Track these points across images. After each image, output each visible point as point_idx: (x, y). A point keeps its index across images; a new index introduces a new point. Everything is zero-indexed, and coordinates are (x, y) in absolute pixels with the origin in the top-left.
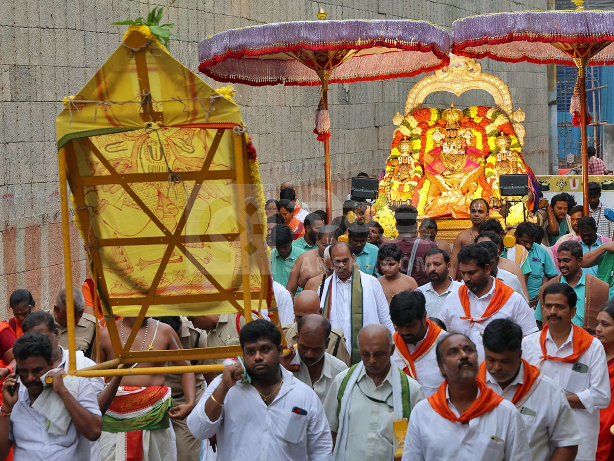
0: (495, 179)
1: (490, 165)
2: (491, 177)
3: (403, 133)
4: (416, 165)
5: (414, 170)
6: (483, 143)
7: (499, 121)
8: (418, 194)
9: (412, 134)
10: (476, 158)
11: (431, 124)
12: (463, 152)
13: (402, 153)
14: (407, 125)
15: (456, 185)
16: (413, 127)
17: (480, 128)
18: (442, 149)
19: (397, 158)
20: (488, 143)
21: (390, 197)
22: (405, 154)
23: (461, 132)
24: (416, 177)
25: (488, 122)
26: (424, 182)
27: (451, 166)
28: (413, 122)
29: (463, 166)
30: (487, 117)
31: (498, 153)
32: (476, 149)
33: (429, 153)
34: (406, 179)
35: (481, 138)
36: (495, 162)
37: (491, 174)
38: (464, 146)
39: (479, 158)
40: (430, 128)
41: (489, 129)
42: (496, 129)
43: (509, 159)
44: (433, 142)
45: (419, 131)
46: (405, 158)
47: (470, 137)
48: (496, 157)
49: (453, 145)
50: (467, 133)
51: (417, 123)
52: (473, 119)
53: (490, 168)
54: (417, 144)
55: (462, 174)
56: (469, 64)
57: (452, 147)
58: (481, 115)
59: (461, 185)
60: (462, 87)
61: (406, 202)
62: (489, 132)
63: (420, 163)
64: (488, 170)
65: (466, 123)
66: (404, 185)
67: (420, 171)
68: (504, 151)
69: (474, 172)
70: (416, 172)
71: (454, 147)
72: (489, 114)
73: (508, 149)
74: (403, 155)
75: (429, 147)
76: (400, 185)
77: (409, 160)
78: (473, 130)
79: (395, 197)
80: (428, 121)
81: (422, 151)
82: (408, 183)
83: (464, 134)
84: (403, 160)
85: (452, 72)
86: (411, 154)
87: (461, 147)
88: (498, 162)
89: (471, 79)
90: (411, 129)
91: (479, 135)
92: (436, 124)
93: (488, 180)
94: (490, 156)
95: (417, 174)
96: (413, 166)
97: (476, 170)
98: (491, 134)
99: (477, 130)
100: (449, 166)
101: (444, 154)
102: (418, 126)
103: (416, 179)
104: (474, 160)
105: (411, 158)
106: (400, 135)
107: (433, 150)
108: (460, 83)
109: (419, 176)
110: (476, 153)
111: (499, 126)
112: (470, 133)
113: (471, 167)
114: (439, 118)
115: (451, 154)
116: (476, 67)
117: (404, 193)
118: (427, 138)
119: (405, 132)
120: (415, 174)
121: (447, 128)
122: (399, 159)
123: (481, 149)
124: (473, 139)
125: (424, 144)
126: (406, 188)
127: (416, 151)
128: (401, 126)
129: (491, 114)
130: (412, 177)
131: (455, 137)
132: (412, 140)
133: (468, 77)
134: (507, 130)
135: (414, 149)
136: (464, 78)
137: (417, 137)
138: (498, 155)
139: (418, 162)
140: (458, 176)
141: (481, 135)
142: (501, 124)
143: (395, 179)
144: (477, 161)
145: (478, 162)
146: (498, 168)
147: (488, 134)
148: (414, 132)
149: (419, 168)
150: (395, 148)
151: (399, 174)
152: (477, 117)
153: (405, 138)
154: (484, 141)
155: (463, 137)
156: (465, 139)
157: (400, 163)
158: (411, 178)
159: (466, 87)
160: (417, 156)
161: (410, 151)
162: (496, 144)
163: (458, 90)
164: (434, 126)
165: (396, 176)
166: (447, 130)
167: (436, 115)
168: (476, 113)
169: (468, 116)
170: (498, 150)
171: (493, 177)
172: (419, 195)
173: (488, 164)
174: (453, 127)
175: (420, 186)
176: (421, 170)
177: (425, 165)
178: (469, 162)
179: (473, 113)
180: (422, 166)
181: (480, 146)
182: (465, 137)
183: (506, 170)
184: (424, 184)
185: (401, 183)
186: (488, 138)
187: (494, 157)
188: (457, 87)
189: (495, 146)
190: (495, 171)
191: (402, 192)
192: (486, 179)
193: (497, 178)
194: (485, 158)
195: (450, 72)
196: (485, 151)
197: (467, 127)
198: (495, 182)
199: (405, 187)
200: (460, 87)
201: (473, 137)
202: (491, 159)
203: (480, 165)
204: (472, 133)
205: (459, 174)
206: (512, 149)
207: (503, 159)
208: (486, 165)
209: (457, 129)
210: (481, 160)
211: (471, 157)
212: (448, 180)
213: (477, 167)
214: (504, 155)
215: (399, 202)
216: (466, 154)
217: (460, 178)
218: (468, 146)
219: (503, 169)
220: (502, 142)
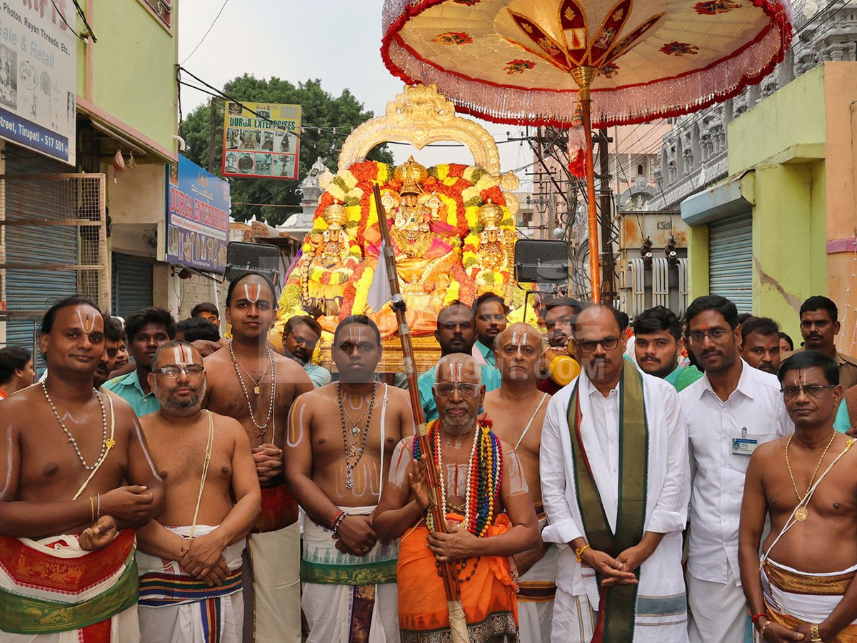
0: (480, 270)
1: (471, 247)
2: (473, 266)
3: (333, 194)
4: (351, 244)
5: (348, 252)
6: (458, 215)
7: (484, 183)
8: (353, 287)
9: (348, 198)
10: (448, 237)
12: (426, 227)
13: (330, 224)
14: (342, 184)
15: (415, 277)
16: (350, 187)
17: (454, 193)
18: (393, 223)
19: (322, 233)
20: (466, 215)
21: (307, 291)
22: (335, 227)
23: (424, 198)
24: (351, 261)
25: (467, 185)
26: (364, 270)
27: (408, 248)
28: (350, 179)
29: (426, 249)
30: (464, 177)
32: (447, 224)
33: (373, 226)
34: (334, 265)
35: (455, 207)
36: (478, 243)
37: (472, 261)
38: (428, 219)
39: (452, 238)
41: (467, 194)
42: (478, 195)
43: (499, 240)
45: (358, 193)
46: (335, 233)
47: (437, 206)
48: (479, 237)
49: (412, 217)
50: (433, 199)
51: (356, 181)
52: (443, 181)
53: (471, 252)
54: (355, 213)
55: (424, 262)
56: (438, 102)
57: (410, 219)
58: (455, 175)
59: (424, 277)
60: (425, 135)
61: (333, 300)
62: (468, 199)
63: (359, 241)
64: (467, 255)
65: (432, 186)
66: (331, 273)
67: (358, 254)
69: (443, 258)
70: (351, 254)
71: (413, 220)
72: (467, 175)
73: (497, 224)
74: (331, 227)
75: (373, 218)
76: (325, 274)
77: (340, 237)
78: (442, 196)
79: (315, 292)
80: (372, 180)
81: (362, 224)
82: (338, 270)
83: (428, 201)
84: (331, 236)
85: (411, 113)
86: (344, 227)
87: (424, 221)
88: (482, 245)
89: (438, 124)
90: (347, 190)
91: (451, 204)
92: (385, 186)
93: (469, 271)
94: (470, 234)
95: (353, 258)
96: (346, 245)
97: (447, 256)
98: (472, 203)
99: (450, 196)
100: (404, 247)
101: (397, 230)
102: (357, 186)
103: (351, 264)
104: (445, 239)
105: (344, 234)
106: (329, 198)
108: (422, 129)
109: (357, 261)
110: (449, 230)
111: (484, 190)
112: (438, 201)
113: (440, 250)
114: (390, 178)
115: (407, 231)
116: (447, 107)
117: (331, 286)
118: (371, 204)
119: (338, 193)
120: (349, 258)
121: (401, 193)
122: (325, 233)
123: (455, 225)
124: (443, 210)
125: (365, 214)
126: (335, 277)
127: (352, 224)
128: (331, 185)
129: (471, 172)
130: (345, 262)
131: (414, 206)
132: (347, 205)
133: (435, 122)
134: (496, 198)
135: (350, 220)
136: (428, 122)
137: (355, 202)
138: (483, 234)
139: (355, 240)
140: (417, 265)
141: (456, 203)
142: (486, 188)
143: (316, 264)
144: (449, 242)
145: (451, 243)
146: (483, 252)
147: (467, 202)
148: (351, 194)
149: (357, 249)
150: (320, 218)
151: (324, 256)
152: (449, 178)
153: (336, 201)
154: (460, 213)
155: (427, 205)
156: (430, 209)
157: (326, 240)
158: (342, 264)
159: (432, 135)
160: (353, 232)
161: (343, 223)
162: (479, 216)
163: (419, 139)
165: (319, 260)
166: (402, 196)
167: (386, 173)
168: (447, 172)
169: (435, 177)
170: (482, 227)
171: (476, 266)
172: (355, 290)
173: (468, 246)
174: (412, 190)
175: (359, 276)
176: (361, 253)
177: (366, 244)
178: (436, 243)
180: (362, 247)
181: (452, 220)
182: (431, 205)
183: (497, 257)
184: (364, 273)
185: (327, 270)
186: (466, 208)
187: (476, 237)
188: (418, 136)
189: (477, 221)
190: (478, 257)
191: (328, 284)
192: (464, 269)
193: (482, 268)
194: (462, 238)
195: (408, 112)
196: (461, 228)
197: (433, 191)
198: (480, 274)
199: (332, 276)
200: (422, 135)
201: (442, 206)
202: (471, 239)
203: (454, 249)
204: (441, 201)
205: (420, 261)
206: (503, 227)
207: (490, 240)
208: (464, 247)
209: (418, 194)
210: (455, 240)
211: (439, 236)
212: (402, 269)
213: (449, 251)
214: (492, 233)
215: (322, 301)
216: (432, 232)
217: (421, 268)
218: (435, 219)
219: (491, 254)
220: (490, 213)
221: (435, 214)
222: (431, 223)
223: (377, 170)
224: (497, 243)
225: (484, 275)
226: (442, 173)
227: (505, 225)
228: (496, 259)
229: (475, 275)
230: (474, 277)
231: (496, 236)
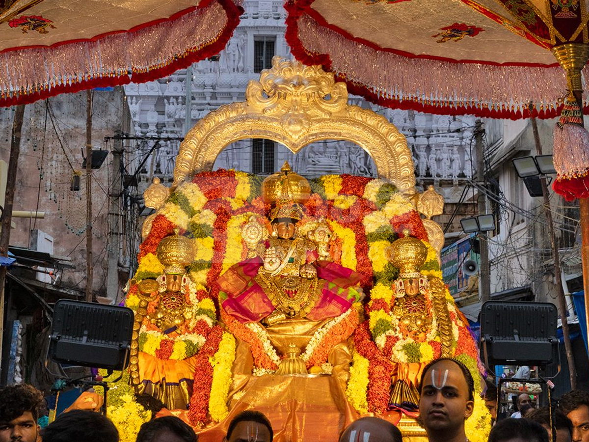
0: (397, 339)
1: (380, 304)
2: (387, 333)
3: (171, 219)
4: (200, 296)
5: (195, 309)
6: (357, 254)
7: (397, 206)
8: (209, 365)
9: (194, 225)
10: (345, 287)
11: (235, 205)
12: (312, 272)
13: (167, 265)
14: (184, 204)
15: (293, 349)
16: (196, 209)
17: (352, 220)
18: (262, 264)
19: (155, 279)
20: (369, 254)
21: (138, 370)
22: (176, 269)
23: (306, 227)
24: (202, 323)
25: (371, 207)
26: (221, 338)
27: (286, 303)
28: (196, 196)
29: (313, 304)
30: (365, 196)
31: (395, 278)
32: (341, 266)
33: (233, 269)
34: (175, 328)
35: (354, 242)
36: (390, 297)
37: (384, 326)
38: (313, 259)
39: (351, 288)
40: (234, 213)
41: (372, 223)
42: (387, 223)
43: (422, 292)
44: (241, 246)
45: (209, 218)
46: (175, 278)
47: (327, 240)
48: (392, 288)
49: (290, 255)
50: (320, 229)
51: (204, 200)
52: (333, 201)
53: (382, 310)
54: (204, 250)
55: (309, 326)
56: (324, 83)
57: (287, 259)
58: (351, 192)
59: (310, 350)
60: (304, 131)
61: (178, 384)
62: (373, 230)
63: (211, 290)
64: (376, 317)
65: (317, 208)
66: (173, 342)
67: (211, 312)
68: (410, 274)
69: (339, 319)
70: (201, 311)
71: (291, 261)
72: (372, 191)
73: (419, 267)
75: (233, 256)
76: (164, 343)
78: (334, 224)
79: (150, 371)
80: (229, 199)
82: (183, 337)
83: (313, 232)
84: (169, 284)
85: (285, 98)
86: (187, 269)
87: (307, 262)
88: (397, 299)
89: (324, 116)
90: (192, 213)
91: (348, 237)
92: (247, 207)
93: (381, 341)
94: (379, 284)
95: (205, 318)
96: (193, 297)
97: (343, 316)
98: (378, 236)
99: (345, 226)
100: (279, 303)
101: (267, 275)
102: (206, 207)
103: (201, 327)
104: (341, 291)
105: (188, 280)
106: (165, 225)
107: (241, 265)
108: (301, 122)
109: (210, 322)
110: (344, 277)
111: (396, 217)
112: (327, 231)
113: (333, 307)
114: (254, 195)
115: (282, 277)
116: (337, 91)
117: (174, 361)
118: (229, 236)
119: (178, 218)
120: (198, 318)
122: (159, 279)
123: (353, 268)
124: (335, 244)
125: (218, 248)
126: (179, 351)
127: (199, 266)
128: (167, 205)
129: (377, 189)
130: (192, 325)
131: (291, 239)
132: (193, 237)
133: (319, 113)
135: (197, 259)
136: (309, 112)
137: (205, 231)
138: (397, 283)
139: (205, 289)
140: (299, 329)
141: (354, 235)
142: (400, 213)
143: (149, 328)
144: (347, 295)
145: (349, 297)
146: (400, 312)
147: (371, 235)
148: (198, 220)
149: (208, 303)
150: (150, 255)
151: (160, 316)
152: (342, 197)
153: (177, 231)
154: (361, 250)
155: (311, 238)
156: (316, 244)
157: (162, 290)
158: (187, 327)
159: (314, 132)
160: (202, 276)
163: (295, 137)
164: (242, 211)
165: (153, 321)
166: (273, 223)
167: (248, 187)
168: (339, 188)
169: (321, 195)
170: (394, 273)
171: (391, 332)
172: (212, 369)
173: (377, 301)
175: (213, 345)
176: (214, 309)
177: (221, 296)
178: (328, 297)
179: (332, 188)
180: (216, 301)
181: (349, 261)
182: (317, 238)
183: (421, 319)
184: (221, 343)
185: (166, 336)
186: (370, 244)
187: (388, 288)
188: (295, 132)
189: (386, 262)
190: (393, 319)
191: (168, 359)
192: (372, 338)
193: (400, 336)
194: (367, 289)
195: (279, 97)
196: (363, 273)
197: (320, 216)
198: (399, 345)
199: (176, 347)
200: (300, 131)
201: (333, 239)
202: (380, 291)
203: (354, 305)
204: (332, 232)
205: (303, 323)
206: (425, 273)
207: (409, 293)
208: (370, 303)
209: (297, 221)
210: (355, 292)
211: (331, 286)
212: (278, 336)
213: (347, 309)
214: (411, 282)
215: (161, 386)
216: (319, 278)
217: (305, 334)
218: (321, 259)
219: (413, 315)
220: (408, 252)
221: (323, 252)
222: (317, 265)
223: (235, 184)
224: (419, 298)
225: (404, 347)
226: (331, 189)
227: (428, 269)
228: (419, 323)
229: (391, 347)
230: (388, 352)
231: (418, 287)
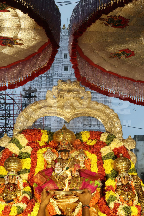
0: (120, 204)
1: (110, 188)
2: (115, 202)
3: (11, 150)
4: (25, 185)
5: (22, 191)
6: (98, 166)
7: (116, 143)
9: (21, 153)
11: (41, 144)
12: (77, 174)
14: (17, 143)
16: (23, 145)
17: (95, 150)
18: (54, 170)
19: (3, 178)
20: (104, 166)
24: (25, 198)
25: (103, 145)
28: (23, 140)
30: (101, 139)
33: (40, 172)
34: (12, 200)
35: (96, 160)
36: (115, 185)
37: (112, 198)
39: (96, 181)
40: (40, 147)
41: (105, 151)
42: (112, 151)
43: (130, 182)
44: (44, 162)
45: (29, 150)
46: (13, 177)
47: (84, 159)
48: (115, 180)
51: (27, 142)
52: (86, 142)
53: (111, 191)
54: (27, 163)
55: (76, 199)
56: (81, 91)
57: (65, 168)
58: (94, 138)
60: (72, 112)
62: (105, 154)
63: (29, 182)
64: (108, 195)
65: (79, 145)
66: (11, 207)
68: (124, 174)
70: (25, 192)
72: (104, 138)
73: (127, 171)
75: (40, 167)
76: (6, 207)
77: (16, 180)
78: (87, 152)
80: (38, 141)
81: (31, 171)
82: (16, 205)
83: (77, 156)
84: (10, 180)
85: (63, 98)
86: (19, 173)
88: (118, 186)
90: (20, 147)
91: (93, 158)
92: (47, 145)
93: (112, 205)
95: (26, 195)
96: (21, 186)
98: (108, 156)
99: (92, 153)
101: (56, 176)
102: (27, 145)
103: (25, 200)
104: (91, 182)
105: (19, 178)
106: (8, 153)
107: (44, 171)
109: (29, 197)
110: (93, 176)
111: (116, 148)
114: (50, 140)
115: (63, 176)
116: (87, 95)
118: (38, 157)
119: (14, 149)
120: (24, 195)
121: (58, 150)
122: (5, 177)
123: (97, 172)
124: (87, 161)
125: (34, 164)
126: (13, 211)
127: (25, 171)
128: (10, 144)
129: (106, 136)
130: (20, 199)
131: (67, 159)
132: (21, 158)
133: (79, 104)
134: (124, 154)
135: (23, 168)
136: (74, 104)
137: (27, 155)
139: (27, 182)
141: (96, 157)
142: (117, 147)
144: (94, 184)
145: (95, 185)
147: (104, 157)
148: (24, 150)
149: (28, 189)
150: (1, 167)
151: (5, 195)
152: (90, 140)
153: (14, 155)
154: (100, 164)
155: (76, 158)
157: (6, 183)
158: (18, 200)
159: (77, 113)
160: (25, 177)
161: (18, 170)
162: (115, 166)
163: (68, 115)
164: (44, 147)
167: (47, 136)
168: (88, 136)
169: (80, 140)
170: (116, 174)
171: (116, 201)
173: (109, 187)
174: (66, 147)
175: (30, 208)
176: (31, 191)
180: (32, 188)
181: (95, 169)
182: (79, 158)
184: (34, 207)
185: (7, 204)
186: (104, 161)
187: (114, 181)
188: (68, 113)
189: (112, 169)
190: (117, 195)
191: (8, 215)
192: (107, 204)
193: (121, 203)
194: (103, 182)
195: (61, 97)
196: (101, 174)
197: (80, 149)
198: (121, 207)
199: (12, 209)
200: (70, 112)
201: (87, 159)
202: (110, 182)
203: (97, 189)
204: (86, 156)
207: (123, 183)
208: (105, 188)
209: (70, 151)
210: (98, 183)
211: (87, 180)
212: (62, 204)
213: (94, 191)
214: (124, 178)
216: (81, 177)
217: (75, 203)
218: (81, 168)
219: (126, 193)
221: (82, 165)
222: (79, 171)
223: (41, 134)
224: (128, 185)
225: (124, 208)
226: (85, 137)
227: (131, 172)
228: (129, 197)
229: (117, 208)
230: (115, 210)
231: (127, 180)
